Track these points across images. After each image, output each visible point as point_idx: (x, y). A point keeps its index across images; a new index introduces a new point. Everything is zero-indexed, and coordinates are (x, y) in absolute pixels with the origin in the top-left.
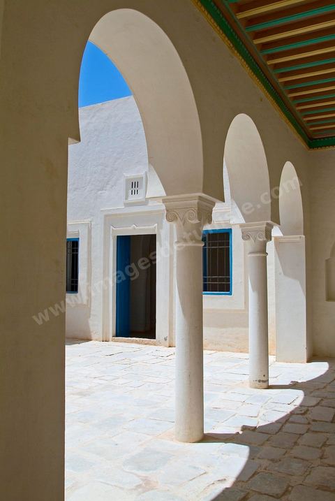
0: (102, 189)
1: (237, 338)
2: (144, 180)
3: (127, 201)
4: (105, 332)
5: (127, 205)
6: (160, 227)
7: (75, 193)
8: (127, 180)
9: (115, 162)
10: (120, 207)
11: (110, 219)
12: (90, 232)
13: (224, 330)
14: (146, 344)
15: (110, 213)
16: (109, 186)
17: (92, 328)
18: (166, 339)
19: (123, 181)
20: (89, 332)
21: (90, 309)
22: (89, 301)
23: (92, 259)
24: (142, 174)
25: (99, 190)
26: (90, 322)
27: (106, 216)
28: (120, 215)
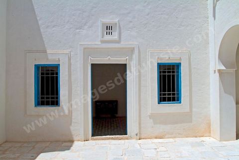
0: (80, 28)
1: (184, 129)
2: (118, 25)
3: (103, 39)
4: (85, 134)
5: (103, 42)
6: (131, 59)
7: (54, 29)
8: (103, 24)
9: (92, 10)
10: (97, 43)
11: (87, 51)
12: (70, 59)
13: (176, 125)
14: (120, 139)
15: (89, 46)
16: (86, 27)
17: (73, 132)
18: (137, 135)
19: (99, 24)
20: (71, 135)
21: (71, 118)
22: (70, 112)
23: (72, 80)
24: (116, 20)
25: (77, 29)
26: (72, 128)
27: (85, 49)
28: (97, 48)
